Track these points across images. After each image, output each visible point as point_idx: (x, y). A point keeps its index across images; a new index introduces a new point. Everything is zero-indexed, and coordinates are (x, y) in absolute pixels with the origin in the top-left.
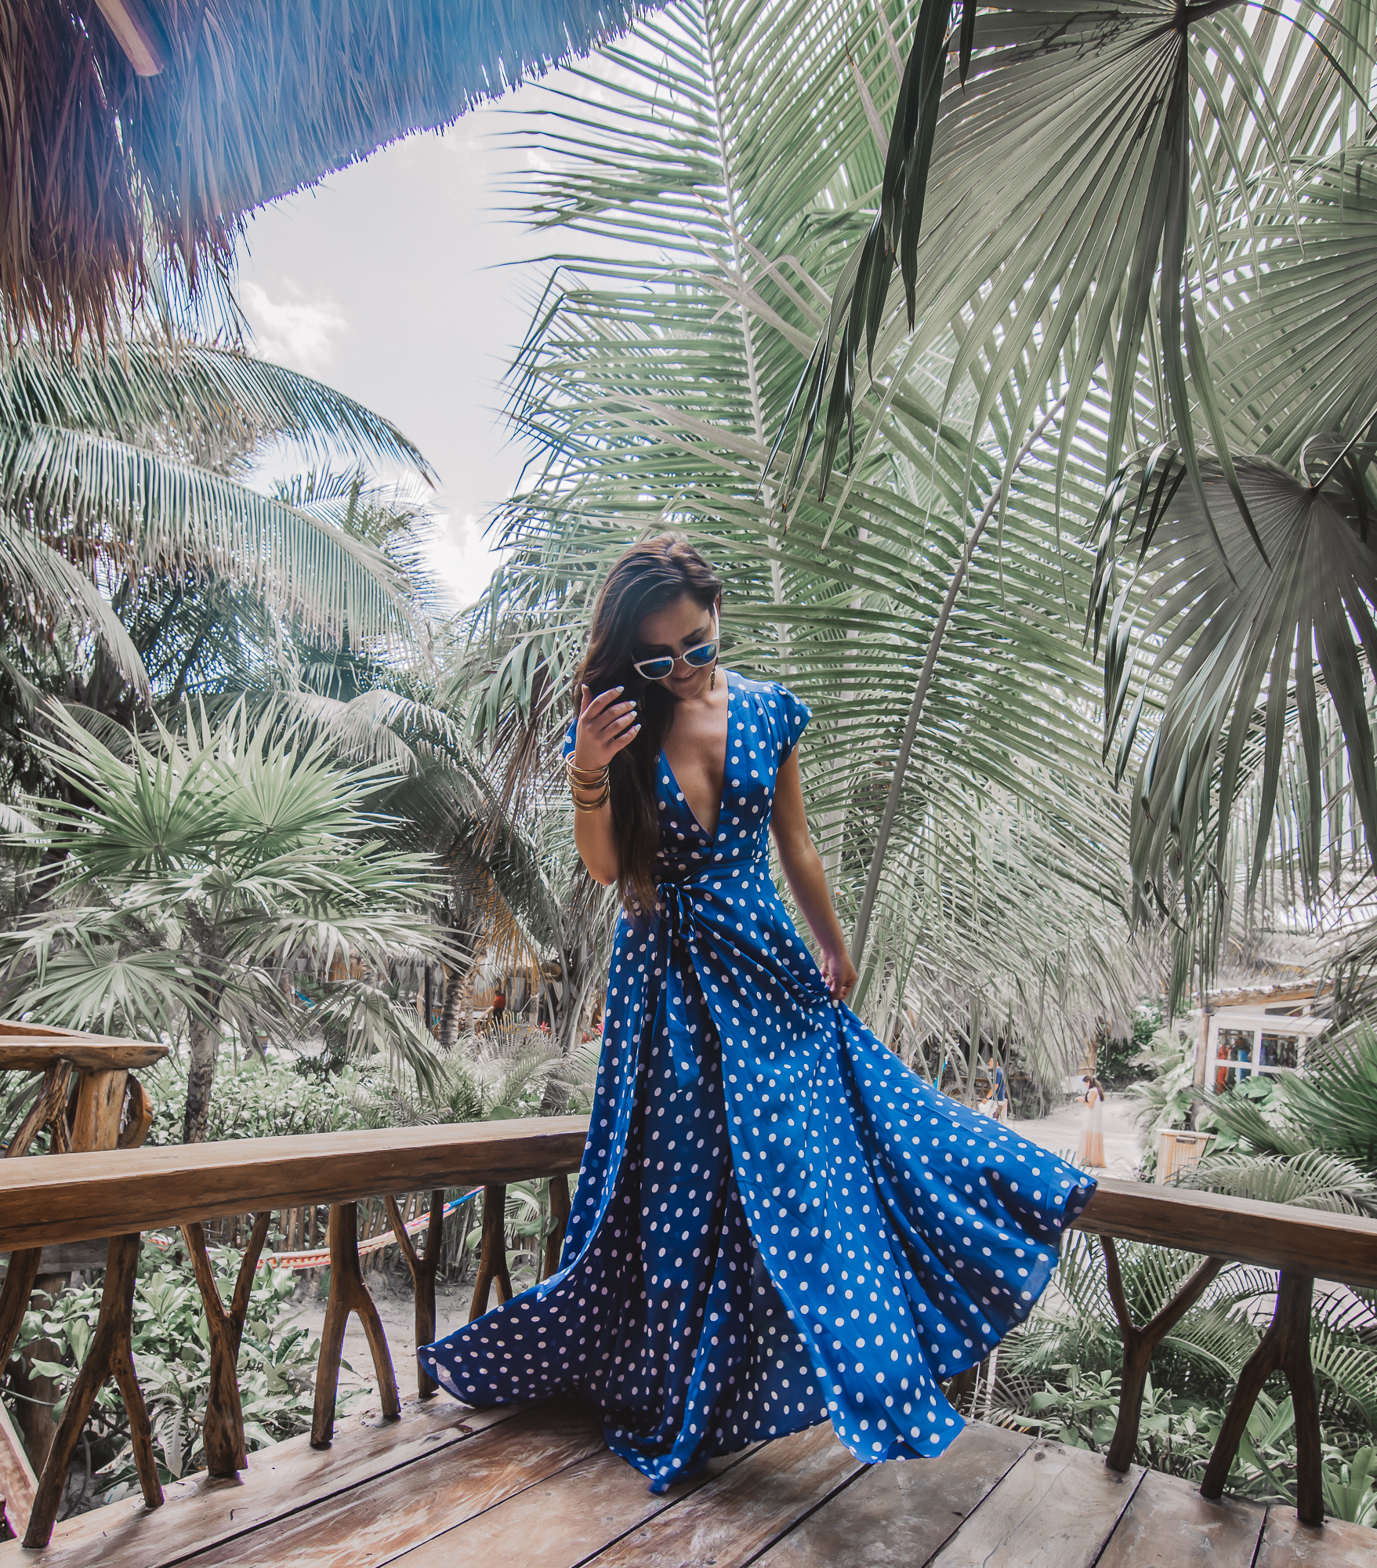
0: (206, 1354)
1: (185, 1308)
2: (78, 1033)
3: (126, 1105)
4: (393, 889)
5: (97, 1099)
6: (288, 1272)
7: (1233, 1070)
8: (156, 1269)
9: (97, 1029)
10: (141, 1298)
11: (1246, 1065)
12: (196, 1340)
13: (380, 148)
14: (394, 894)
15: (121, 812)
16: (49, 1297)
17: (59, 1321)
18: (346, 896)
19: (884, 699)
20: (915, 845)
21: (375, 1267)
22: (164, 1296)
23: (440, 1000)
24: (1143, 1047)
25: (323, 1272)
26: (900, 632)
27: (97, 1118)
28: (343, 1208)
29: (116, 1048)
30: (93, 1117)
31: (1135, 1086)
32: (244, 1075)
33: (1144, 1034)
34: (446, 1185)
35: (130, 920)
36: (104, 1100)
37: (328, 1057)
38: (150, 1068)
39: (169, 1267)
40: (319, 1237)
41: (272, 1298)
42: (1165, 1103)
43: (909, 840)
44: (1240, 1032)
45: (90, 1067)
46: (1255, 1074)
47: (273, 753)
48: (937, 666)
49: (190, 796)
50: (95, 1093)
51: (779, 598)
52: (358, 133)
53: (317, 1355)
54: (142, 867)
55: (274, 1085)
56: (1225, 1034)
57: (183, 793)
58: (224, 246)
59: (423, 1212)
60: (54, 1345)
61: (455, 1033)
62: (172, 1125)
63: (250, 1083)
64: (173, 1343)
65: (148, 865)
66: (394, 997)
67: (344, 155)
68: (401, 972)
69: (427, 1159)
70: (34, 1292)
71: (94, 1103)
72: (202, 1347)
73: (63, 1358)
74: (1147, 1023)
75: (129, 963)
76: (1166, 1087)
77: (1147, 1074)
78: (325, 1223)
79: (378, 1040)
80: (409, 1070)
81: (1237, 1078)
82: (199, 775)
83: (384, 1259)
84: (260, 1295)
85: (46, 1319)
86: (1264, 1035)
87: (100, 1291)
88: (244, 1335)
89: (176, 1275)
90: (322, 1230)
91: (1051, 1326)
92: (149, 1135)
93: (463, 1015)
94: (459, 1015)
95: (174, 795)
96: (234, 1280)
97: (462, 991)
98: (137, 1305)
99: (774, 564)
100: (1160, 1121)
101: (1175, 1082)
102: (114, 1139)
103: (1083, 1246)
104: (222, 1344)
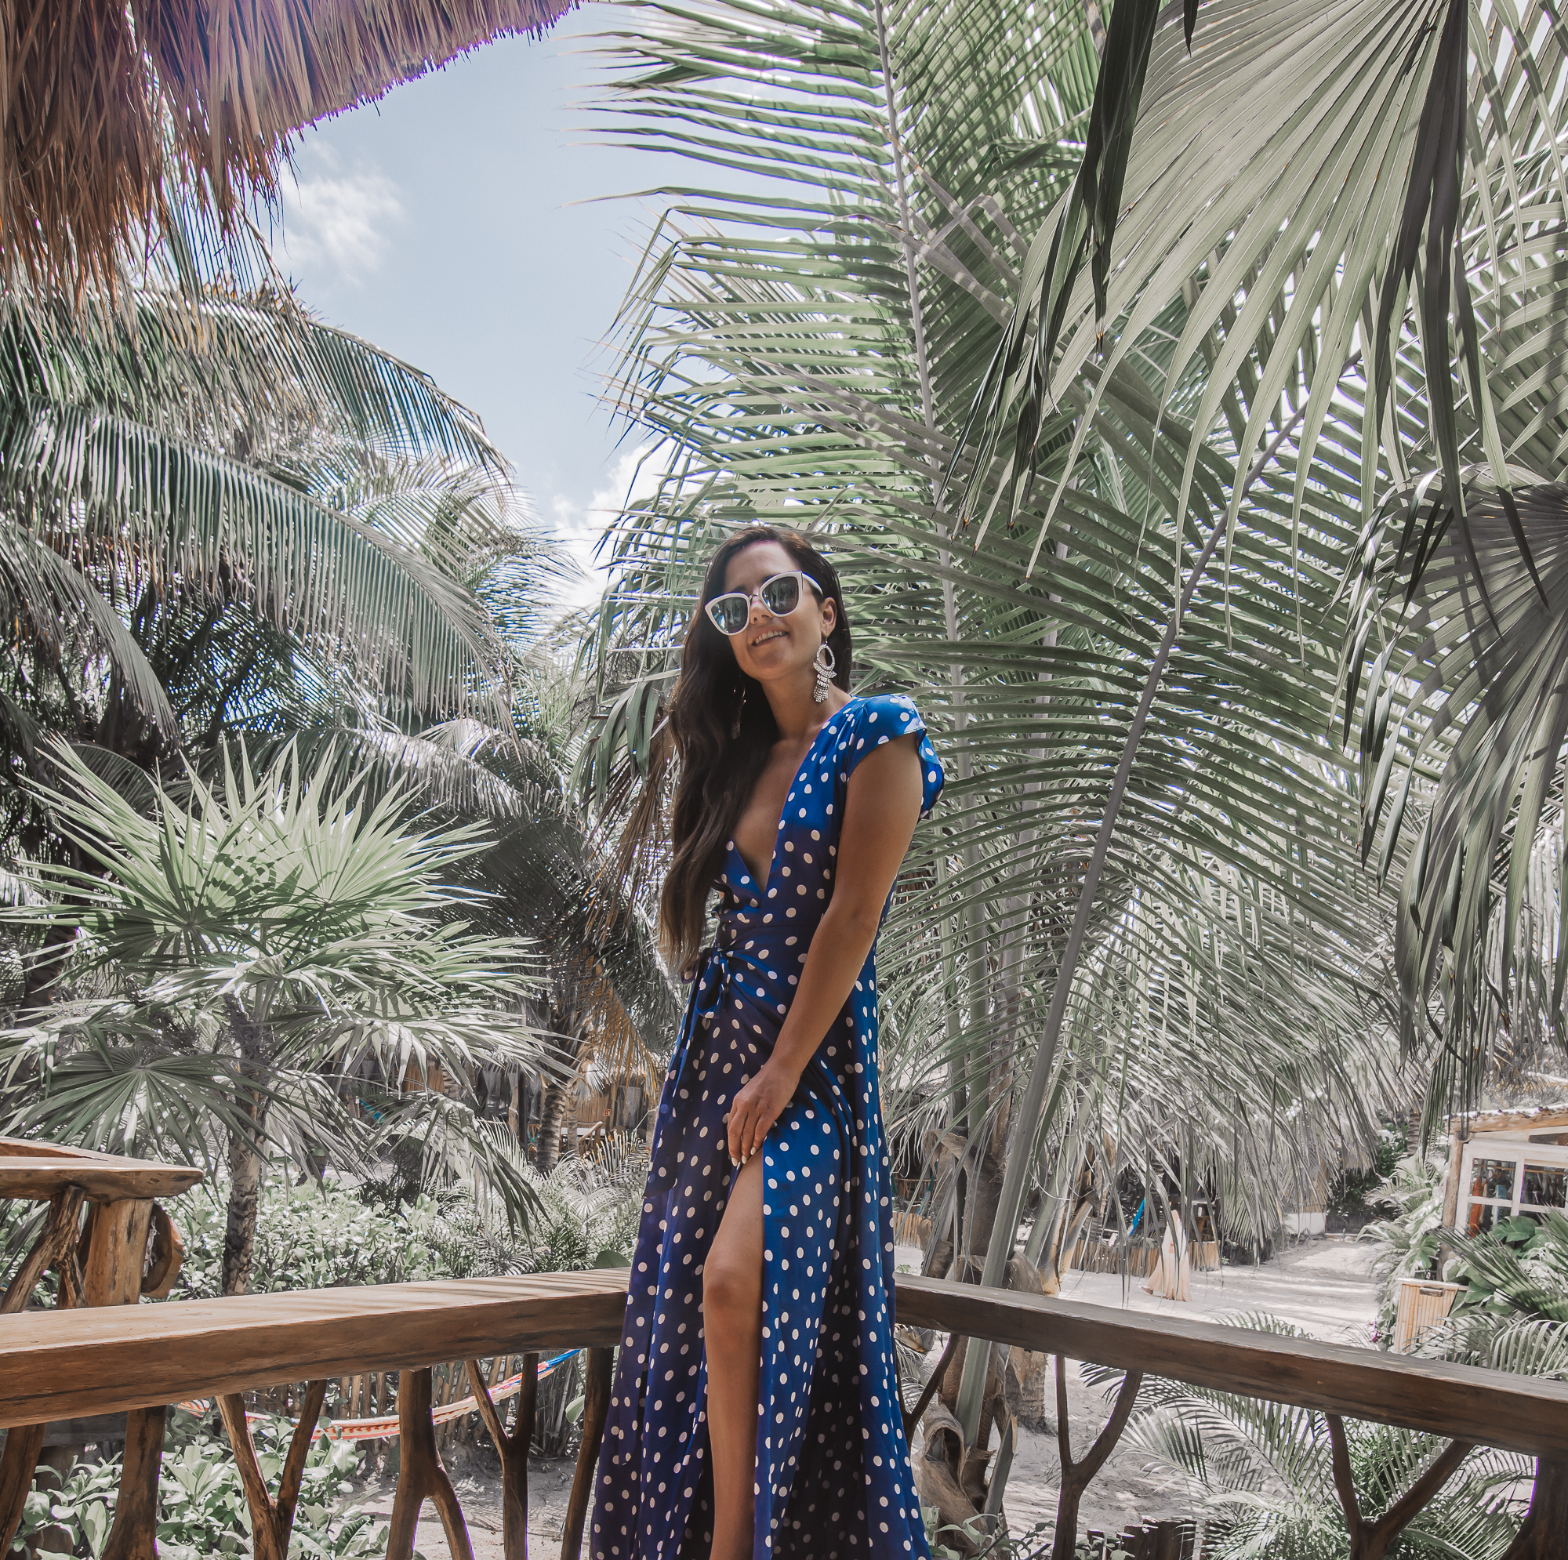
0: (249, 1543)
1: (224, 1489)
2: (94, 1154)
3: (150, 1243)
4: (479, 980)
5: (115, 1234)
6: (349, 1446)
7: (1489, 1208)
8: (189, 1441)
9: (117, 1149)
10: (170, 1475)
11: (1506, 1203)
12: (238, 1527)
13: (461, 53)
14: (480, 987)
15: (142, 882)
16: (58, 1474)
17: (70, 1503)
18: (420, 988)
19: (1080, 759)
20: (1117, 936)
21: (456, 1437)
22: (199, 1473)
23: (538, 1114)
24: (1384, 1180)
25: (393, 1443)
26: (1105, 677)
27: (116, 1258)
28: (415, 1375)
29: (138, 1173)
30: (110, 1256)
31: (1374, 1227)
32: (297, 1204)
33: (1385, 1163)
34: (541, 1347)
35: (158, 1014)
36: (123, 1236)
37: (401, 1182)
38: (182, 1196)
39: (204, 1439)
40: (388, 1401)
41: (331, 1476)
42: (1408, 1247)
43: (1110, 931)
44: (1499, 1163)
45: (108, 1196)
46: (1515, 1213)
47: (331, 812)
48: (1150, 718)
49: (228, 862)
50: (112, 1228)
51: (953, 632)
52: (433, 32)
53: (385, 1546)
54: (169, 951)
55: (333, 1216)
56: (1481, 1165)
57: (218, 859)
58: (265, 173)
59: (515, 1372)
60: (64, 1534)
61: (556, 1155)
62: (208, 1265)
63: (304, 1214)
64: (209, 1531)
65: (177, 947)
66: (480, 1112)
67: (416, 62)
68: (490, 1078)
69: (519, 1317)
70: (40, 1469)
71: (111, 1239)
72: (245, 1535)
73: (76, 1548)
74: (1388, 1151)
75: (154, 1069)
76: (1409, 1228)
77: (1386, 1212)
78: (395, 1385)
79: (459, 1164)
80: (497, 1200)
81: (1494, 1219)
82: (239, 836)
83: (469, 1430)
84: (315, 1474)
85: (55, 1501)
86: (1527, 1167)
87: (120, 1467)
88: (296, 1522)
89: (214, 1449)
90: (394, 1393)
91: (1266, 1515)
92: (181, 1276)
93: (564, 1131)
94: (561, 1131)
95: (208, 860)
96: (284, 1455)
97: (564, 1103)
98: (164, 1483)
99: (947, 585)
100: (1401, 1269)
101: (1419, 1222)
102: (138, 1284)
103: (1304, 1422)
104: (268, 1540)
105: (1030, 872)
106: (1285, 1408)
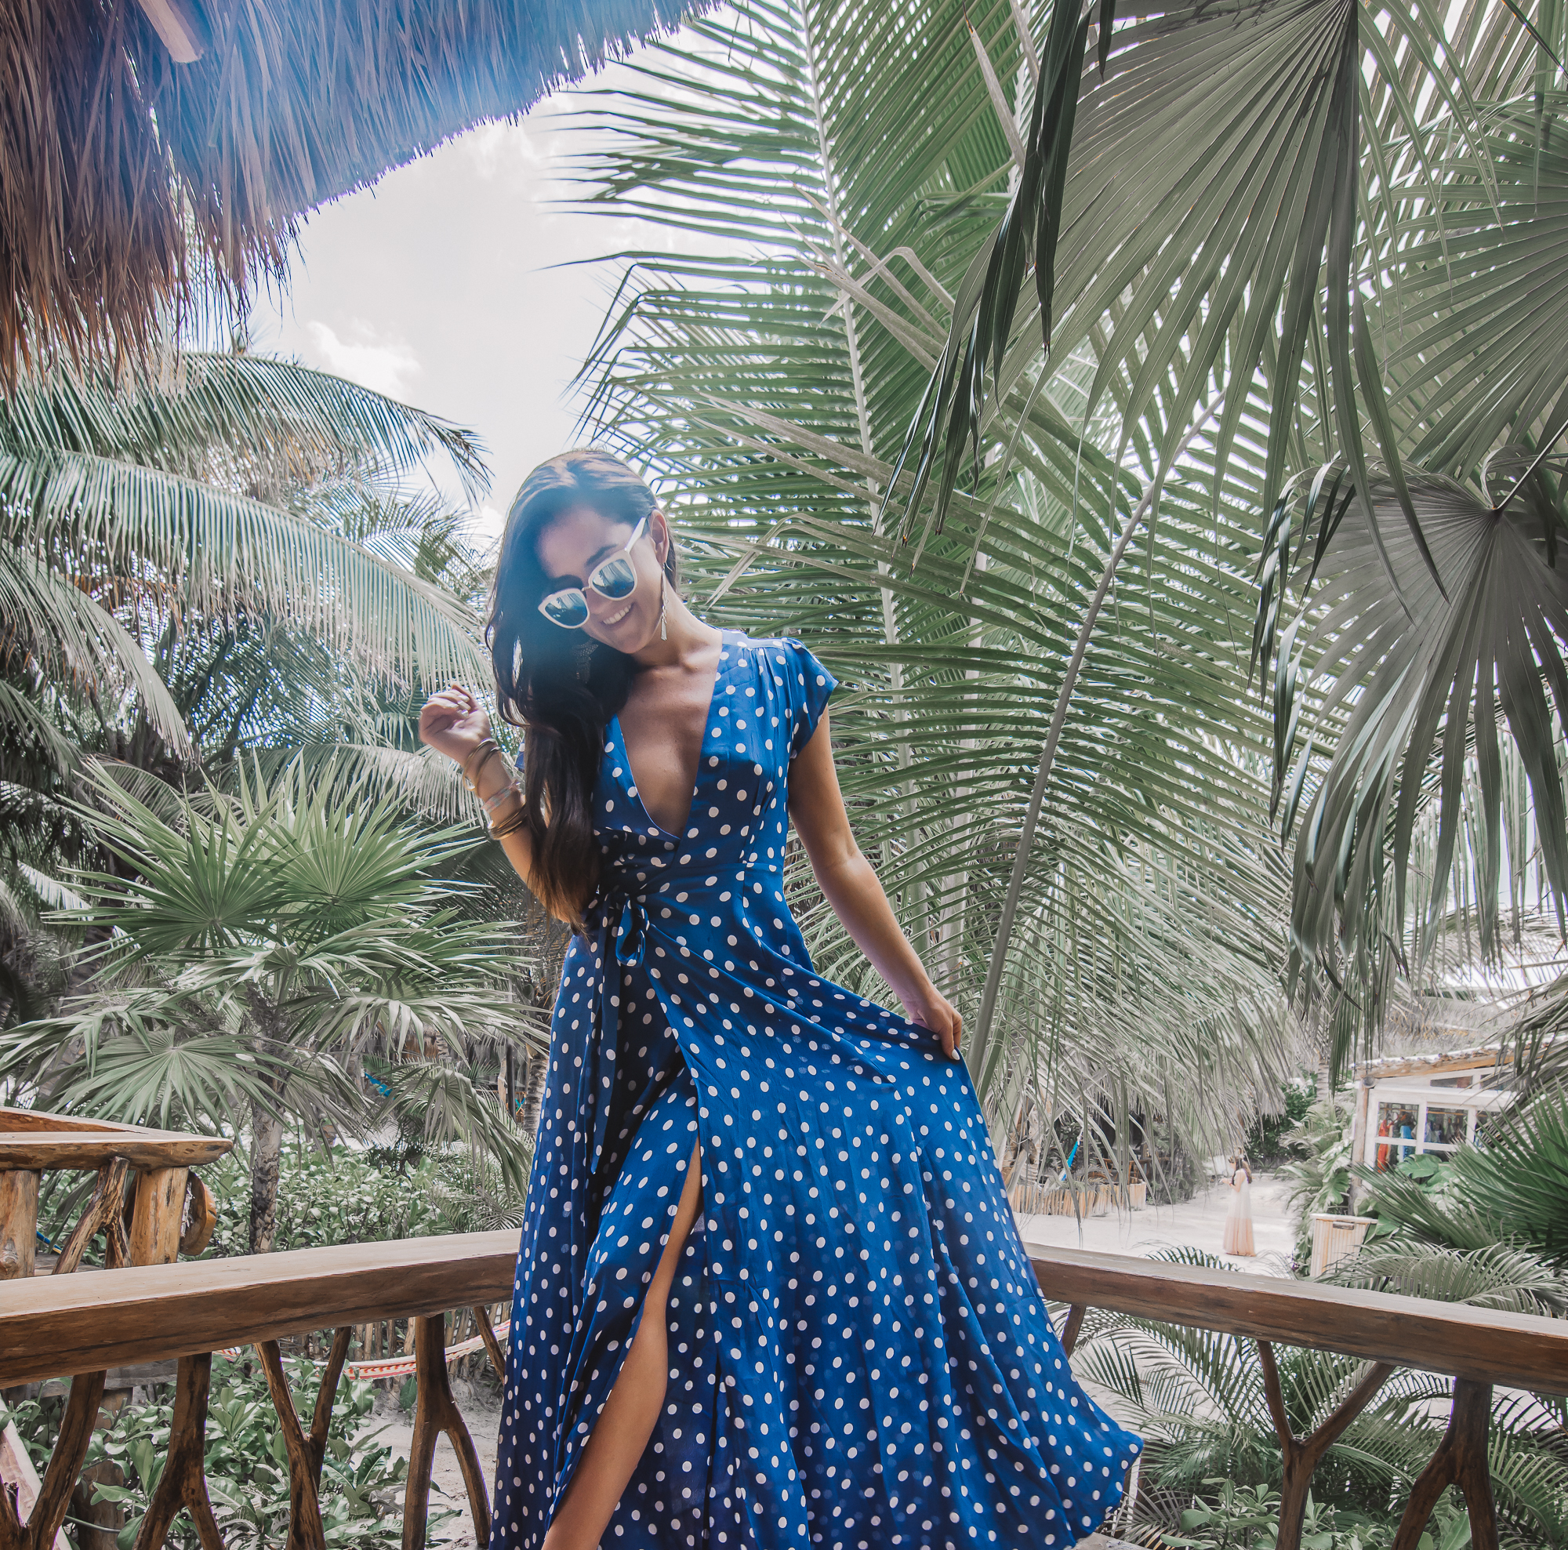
0: (278, 1475)
1: (257, 1425)
2: (133, 1127)
3: (187, 1206)
4: (471, 962)
5: (156, 1199)
6: (367, 1383)
7: (1395, 1148)
8: (225, 1382)
9: (153, 1124)
10: (212, 1415)
11: (1410, 1143)
12: (269, 1459)
13: (446, 140)
14: (472, 967)
15: (171, 884)
16: (110, 1415)
17: (121, 1441)
18: (421, 971)
19: (1009, 748)
20: (1045, 907)
21: (459, 1375)
22: (234, 1412)
23: (524, 1082)
24: (1297, 1124)
25: (404, 1382)
26: (1028, 673)
27: (156, 1220)
28: (427, 1320)
29: (175, 1144)
30: (151, 1218)
31: (1288, 1167)
33: (1297, 1107)
35: (187, 1002)
36: (163, 1200)
37: (403, 1147)
38: (211, 1164)
39: (238, 1381)
40: (399, 1343)
41: (350, 1413)
42: (1321, 1185)
43: (1039, 903)
44: (1403, 1106)
45: (147, 1165)
46: (1419, 1151)
47: (336, 813)
48: (1070, 709)
49: (247, 865)
50: (153, 1193)
51: (891, 634)
52: (421, 123)
53: (402, 1474)
54: (197, 945)
55: (346, 1179)
56: (1386, 1108)
57: (239, 861)
58: (276, 254)
60: (117, 1467)
62: (236, 1224)
63: (319, 1177)
64: (245, 1463)
65: (203, 941)
67: (406, 150)
68: (480, 1052)
71: (152, 1204)
73: (126, 1480)
74: (1300, 1097)
75: (186, 1049)
76: (1320, 1167)
77: (1299, 1152)
79: (458, 1126)
80: (493, 1160)
81: (1400, 1157)
82: (255, 842)
83: (469, 1366)
85: (107, 1439)
86: (1430, 1109)
87: (164, 1408)
88: (327, 1456)
89: (245, 1389)
90: (403, 1336)
91: (1200, 1434)
95: (229, 865)
96: (313, 1395)
98: (208, 1421)
99: (886, 596)
100: (1315, 1205)
101: (1331, 1161)
102: (176, 1243)
103: (1233, 1348)
104: (302, 1470)
105: (966, 852)
106: (1215, 1336)
